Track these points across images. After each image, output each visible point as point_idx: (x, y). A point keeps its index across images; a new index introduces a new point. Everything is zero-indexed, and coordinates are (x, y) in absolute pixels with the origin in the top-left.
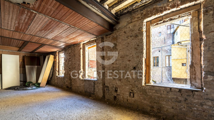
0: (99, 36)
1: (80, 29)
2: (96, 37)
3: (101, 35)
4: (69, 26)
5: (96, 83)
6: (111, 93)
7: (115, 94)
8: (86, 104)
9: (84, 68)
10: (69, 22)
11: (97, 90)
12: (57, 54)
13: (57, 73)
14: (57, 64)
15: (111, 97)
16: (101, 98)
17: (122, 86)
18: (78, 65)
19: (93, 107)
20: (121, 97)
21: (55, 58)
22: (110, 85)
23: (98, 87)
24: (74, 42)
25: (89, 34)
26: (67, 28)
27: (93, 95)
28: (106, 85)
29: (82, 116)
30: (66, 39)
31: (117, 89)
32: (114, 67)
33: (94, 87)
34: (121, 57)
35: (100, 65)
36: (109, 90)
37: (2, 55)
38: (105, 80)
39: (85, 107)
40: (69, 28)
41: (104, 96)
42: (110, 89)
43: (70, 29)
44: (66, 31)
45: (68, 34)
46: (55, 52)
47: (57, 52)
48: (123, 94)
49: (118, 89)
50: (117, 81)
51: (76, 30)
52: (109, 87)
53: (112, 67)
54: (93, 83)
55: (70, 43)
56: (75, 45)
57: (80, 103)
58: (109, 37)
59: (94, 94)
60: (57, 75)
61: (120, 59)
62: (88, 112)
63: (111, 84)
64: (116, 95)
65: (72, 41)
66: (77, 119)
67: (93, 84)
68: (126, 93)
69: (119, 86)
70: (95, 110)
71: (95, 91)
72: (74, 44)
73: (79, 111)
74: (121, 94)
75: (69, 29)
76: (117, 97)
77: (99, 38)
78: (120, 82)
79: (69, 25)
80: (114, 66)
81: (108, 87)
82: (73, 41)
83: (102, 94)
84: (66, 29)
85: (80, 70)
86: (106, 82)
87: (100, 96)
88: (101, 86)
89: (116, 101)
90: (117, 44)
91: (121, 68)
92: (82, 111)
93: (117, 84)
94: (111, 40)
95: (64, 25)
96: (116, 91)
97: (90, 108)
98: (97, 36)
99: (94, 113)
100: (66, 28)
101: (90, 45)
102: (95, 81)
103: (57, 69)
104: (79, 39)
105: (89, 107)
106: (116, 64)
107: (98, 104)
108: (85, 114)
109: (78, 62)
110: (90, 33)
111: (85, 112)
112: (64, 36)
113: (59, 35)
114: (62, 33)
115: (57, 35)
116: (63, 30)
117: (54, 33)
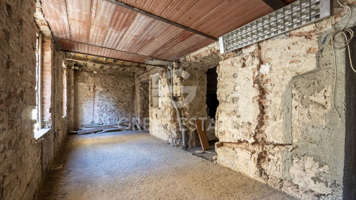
112: (111, 32)
113: (123, 33)
114: (119, 37)
115: (125, 32)
116: (121, 43)
117: (132, 37)
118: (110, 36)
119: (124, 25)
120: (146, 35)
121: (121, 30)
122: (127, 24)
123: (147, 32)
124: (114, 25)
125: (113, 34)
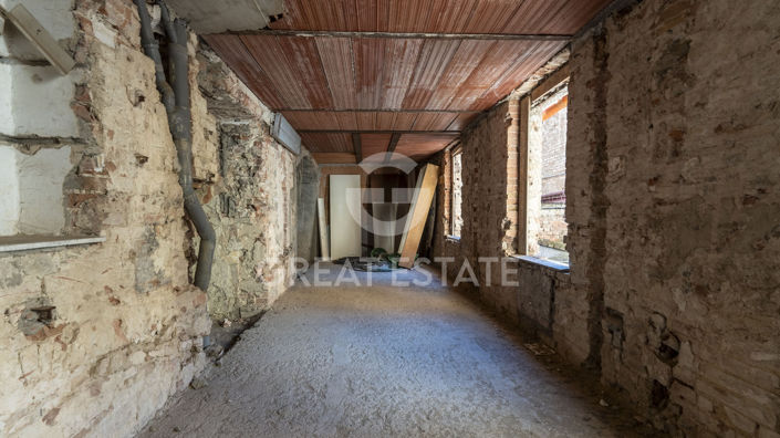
0: (582, 31)
1: (466, 33)
2: (568, 46)
3: (591, 23)
4: (419, 41)
5: (562, 284)
6: (633, 353)
7: (661, 373)
8: (491, 369)
9: (522, 207)
10: (410, 24)
11: (565, 321)
12: (447, 160)
13: (446, 226)
14: (447, 193)
15: (634, 379)
16: (582, 365)
17: (718, 332)
18: (496, 196)
19: (513, 393)
20: (706, 404)
21: (440, 173)
22: (631, 309)
23: (569, 304)
24: (479, 100)
25: (522, 45)
26: (421, 52)
27: (548, 340)
28: (607, 302)
29: (437, 413)
30: (444, 99)
31: (671, 343)
32: (660, 202)
33: (553, 299)
34: (719, 129)
35: (583, 194)
36: (623, 338)
37: (332, 176)
38: (605, 278)
39: (478, 378)
40: (422, 47)
41: (595, 360)
42: (630, 333)
43: (431, 51)
44: (422, 64)
45: (439, 74)
46: (442, 152)
47: (447, 150)
48: (722, 392)
49: (685, 346)
50: (678, 292)
51: (453, 47)
52: (627, 322)
53: (647, 201)
54: (546, 282)
55: (469, 110)
56: (491, 114)
57: (471, 353)
58: (640, 17)
59: (550, 332)
60: (446, 233)
61: (710, 142)
62: (472, 408)
63: (635, 300)
64: (663, 380)
65: (472, 99)
66: (413, 415)
67: (549, 288)
68: (749, 394)
69: (689, 328)
70: (506, 411)
71: (555, 318)
72: (487, 111)
73: (442, 386)
74: (700, 386)
75: (426, 52)
76: (674, 395)
77: (584, 44)
78: (696, 303)
79: (417, 37)
80: (665, 193)
81: (618, 317)
82: (474, 98)
83: (587, 348)
84: (419, 57)
85: (504, 215)
86: (609, 288)
87: (576, 350)
88: (582, 305)
89: (665, 413)
90: (695, 38)
91: (712, 207)
92: (453, 390)
93: (675, 309)
94: (653, 26)
95: (401, 43)
96: (670, 355)
97: (492, 394)
98: (569, 39)
99: (494, 425)
100: (416, 52)
101: (550, 95)
102: (556, 271)
103: (446, 213)
104: (488, 81)
105: (490, 386)
106: (680, 180)
107: (548, 387)
108: (456, 409)
109: (500, 185)
110: (524, 36)
111: (458, 402)
112: (430, 85)
113: (413, 88)
114: (416, 78)
115: (408, 90)
116: (412, 66)
117: (394, 84)
118: (434, 77)
119: (412, 97)
120: (374, 93)
121: (416, 90)
122: (409, 98)
123: (377, 97)
124: (425, 95)
125: (428, 82)
